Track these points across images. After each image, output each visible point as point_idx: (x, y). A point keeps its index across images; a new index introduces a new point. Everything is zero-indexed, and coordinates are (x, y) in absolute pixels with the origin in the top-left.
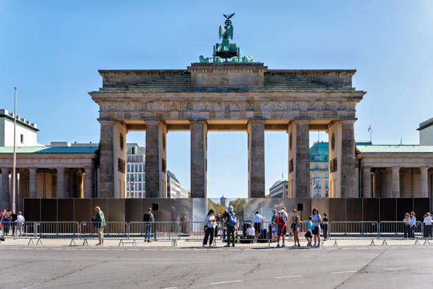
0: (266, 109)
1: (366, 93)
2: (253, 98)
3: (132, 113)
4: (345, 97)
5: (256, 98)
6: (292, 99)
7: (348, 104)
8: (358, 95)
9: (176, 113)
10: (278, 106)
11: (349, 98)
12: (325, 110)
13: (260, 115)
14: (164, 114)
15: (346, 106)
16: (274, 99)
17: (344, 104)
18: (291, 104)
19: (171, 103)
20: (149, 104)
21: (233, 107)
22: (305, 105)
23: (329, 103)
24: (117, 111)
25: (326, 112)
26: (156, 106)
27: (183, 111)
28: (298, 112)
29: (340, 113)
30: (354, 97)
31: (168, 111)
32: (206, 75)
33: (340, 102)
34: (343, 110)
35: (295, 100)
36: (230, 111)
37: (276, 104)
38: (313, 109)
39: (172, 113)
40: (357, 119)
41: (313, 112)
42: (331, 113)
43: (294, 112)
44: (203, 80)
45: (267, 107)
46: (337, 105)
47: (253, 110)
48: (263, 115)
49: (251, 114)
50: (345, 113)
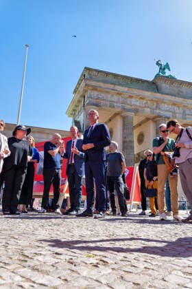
3: (115, 104)
9: (149, 110)
14: (140, 108)
19: (145, 101)
20: (129, 99)
21: (187, 112)
24: (104, 100)
26: (133, 101)
27: (154, 109)
31: (143, 107)
32: (168, 86)
36: (186, 115)
39: (146, 109)
44: (167, 88)
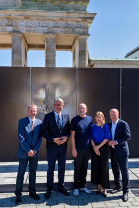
0: (22, 25)
1: (96, 14)
2: (11, 15)
4: (81, 18)
5: (13, 16)
6: (42, 18)
7: (83, 24)
8: (91, 16)
10: (31, 23)
11: (84, 18)
12: (67, 27)
13: (17, 30)
15: (81, 25)
16: (27, 17)
17: (80, 23)
18: (41, 22)
22: (51, 24)
23: (69, 22)
25: (67, 29)
28: (46, 29)
29: (77, 30)
30: (88, 18)
33: (78, 22)
34: (80, 28)
35: (44, 19)
37: (29, 21)
38: (58, 27)
40: (89, 35)
41: (57, 29)
42: (70, 30)
43: (43, 28)
45: (22, 23)
46: (75, 24)
47: (11, 25)
48: (20, 30)
49: (10, 29)
50: (81, 30)
